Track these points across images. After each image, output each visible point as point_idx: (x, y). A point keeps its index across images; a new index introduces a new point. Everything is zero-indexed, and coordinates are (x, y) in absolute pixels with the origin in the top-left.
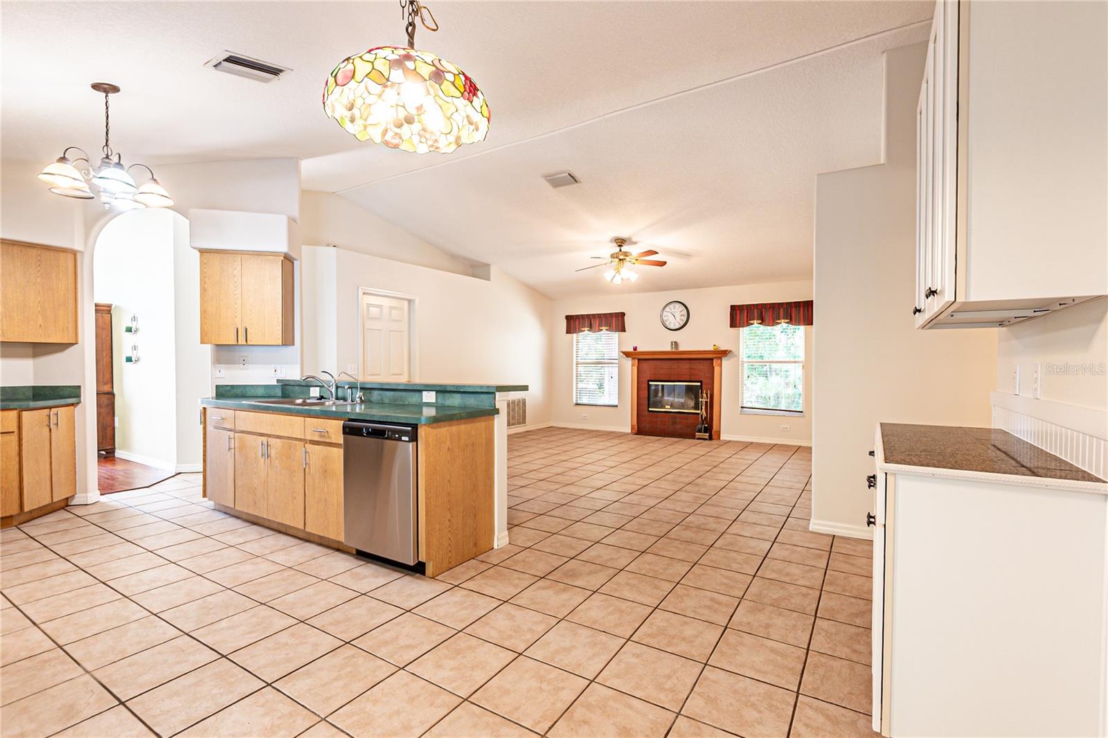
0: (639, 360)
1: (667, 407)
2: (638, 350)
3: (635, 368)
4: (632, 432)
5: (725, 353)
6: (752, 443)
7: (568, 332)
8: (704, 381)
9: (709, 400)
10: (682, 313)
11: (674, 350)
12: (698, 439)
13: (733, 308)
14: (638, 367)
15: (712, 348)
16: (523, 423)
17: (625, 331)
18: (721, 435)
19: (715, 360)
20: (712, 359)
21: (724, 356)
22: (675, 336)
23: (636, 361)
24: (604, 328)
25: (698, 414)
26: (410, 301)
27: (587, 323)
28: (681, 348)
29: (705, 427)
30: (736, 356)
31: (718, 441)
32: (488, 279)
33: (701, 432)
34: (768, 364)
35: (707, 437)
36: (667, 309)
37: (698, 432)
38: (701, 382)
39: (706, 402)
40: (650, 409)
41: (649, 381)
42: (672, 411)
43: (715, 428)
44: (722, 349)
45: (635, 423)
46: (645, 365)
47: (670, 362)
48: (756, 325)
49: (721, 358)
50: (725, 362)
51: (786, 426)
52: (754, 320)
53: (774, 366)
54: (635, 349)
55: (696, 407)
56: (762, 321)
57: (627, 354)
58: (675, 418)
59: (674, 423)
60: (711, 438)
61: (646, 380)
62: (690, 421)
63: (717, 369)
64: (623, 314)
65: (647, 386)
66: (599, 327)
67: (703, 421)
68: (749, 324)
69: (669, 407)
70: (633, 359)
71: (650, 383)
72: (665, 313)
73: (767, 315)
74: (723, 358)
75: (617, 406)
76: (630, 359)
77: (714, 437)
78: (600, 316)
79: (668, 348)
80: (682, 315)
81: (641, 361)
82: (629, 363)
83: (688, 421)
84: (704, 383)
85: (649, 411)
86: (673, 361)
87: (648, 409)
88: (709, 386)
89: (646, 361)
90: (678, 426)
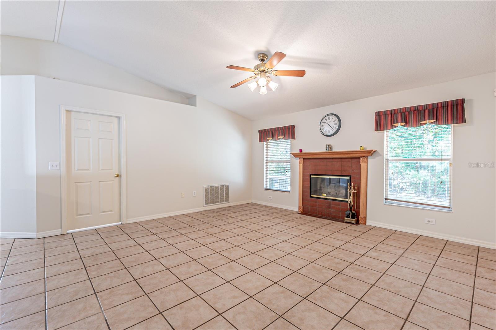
0: (304, 159)
1: (323, 194)
2: (304, 152)
3: (302, 165)
4: (299, 212)
5: (369, 153)
6: (395, 232)
7: (260, 141)
8: (353, 176)
9: (356, 192)
10: (335, 122)
11: (328, 151)
12: (347, 222)
13: (378, 114)
14: (303, 164)
15: (359, 149)
16: (225, 201)
17: (295, 139)
18: (367, 221)
19: (361, 159)
20: (359, 158)
21: (369, 155)
22: (330, 141)
23: (302, 160)
24: (280, 137)
25: (347, 202)
26: (119, 118)
27: (271, 134)
28: (335, 150)
29: (352, 213)
30: (381, 155)
31: (364, 225)
32: (195, 105)
33: (349, 217)
34: (418, 162)
35: (354, 222)
36: (324, 120)
37: (347, 217)
38: (350, 176)
39: (354, 193)
40: (312, 196)
42: (328, 198)
43: (361, 215)
44: (368, 149)
45: (301, 205)
46: (308, 163)
48: (399, 128)
49: (367, 157)
50: (371, 161)
51: (430, 220)
52: (397, 123)
53: (423, 163)
54: (301, 151)
55: (346, 196)
56: (406, 123)
57: (295, 155)
58: (330, 203)
59: (329, 207)
60: (357, 223)
61: (309, 174)
62: (341, 207)
63: (363, 166)
64: (293, 127)
65: (309, 178)
66: (278, 137)
67: (351, 208)
68: (392, 127)
69: (325, 195)
70: (300, 158)
71: (312, 176)
72: (322, 124)
73: (410, 118)
74: (369, 157)
75: (290, 192)
76: (298, 158)
77: (360, 222)
78: (278, 129)
79: (324, 150)
80: (334, 124)
81: (304, 160)
82: (297, 161)
83: (339, 207)
84: (352, 178)
85: (311, 197)
86: (327, 160)
87: (310, 196)
88: (357, 180)
89: (309, 160)
90: (332, 210)
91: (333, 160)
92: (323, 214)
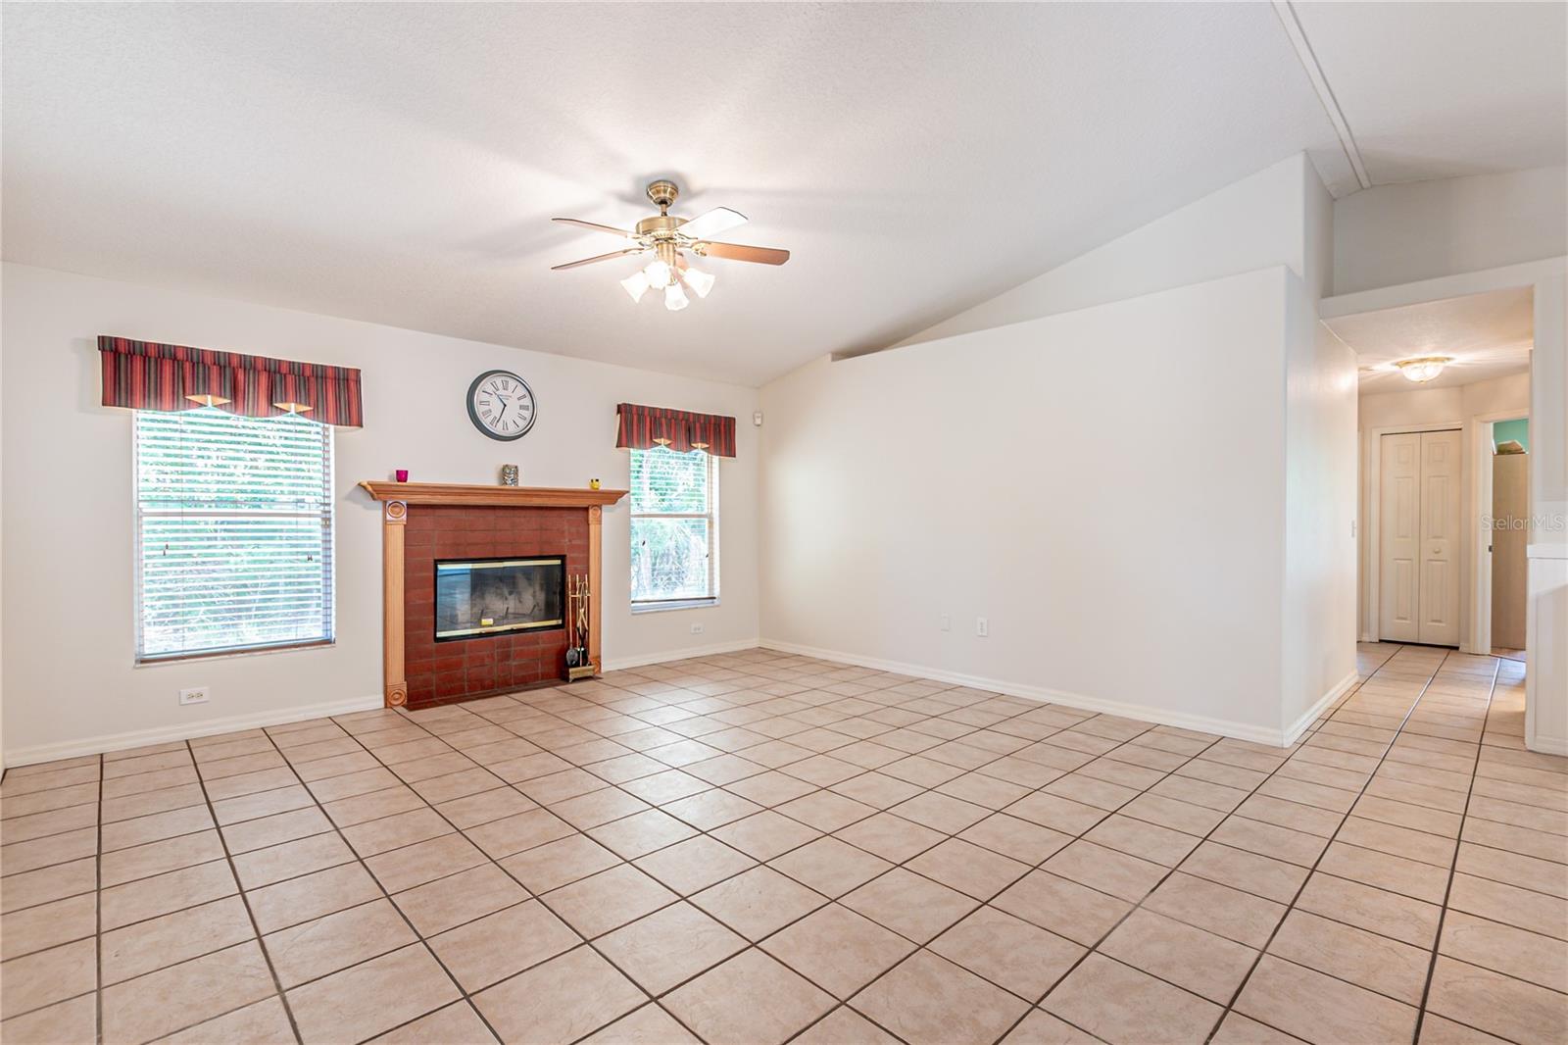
0: (410, 506)
1: (485, 621)
2: (414, 480)
3: (399, 529)
4: (388, 706)
5: (613, 497)
7: (111, 397)
8: (569, 556)
10: (520, 401)
11: (510, 486)
12: (576, 680)
14: (405, 527)
15: (587, 485)
17: (362, 425)
18: (603, 663)
19: (591, 511)
20: (586, 509)
21: (604, 503)
22: (506, 454)
23: (403, 509)
24: (289, 406)
25: (559, 627)
28: (524, 482)
33: (578, 665)
35: (583, 675)
37: (571, 666)
38: (563, 558)
40: (440, 634)
41: (437, 562)
42: (500, 627)
43: (593, 652)
44: (604, 488)
46: (427, 520)
47: (491, 515)
48: (661, 447)
49: (600, 508)
54: (402, 476)
57: (375, 491)
58: (508, 644)
59: (506, 657)
61: (428, 559)
62: (541, 646)
63: (593, 531)
64: (354, 375)
65: (429, 573)
66: (269, 400)
68: (653, 443)
69: (490, 621)
70: (393, 504)
71: (440, 567)
72: (479, 397)
73: (678, 433)
74: (604, 507)
75: (330, 642)
78: (270, 367)
79: (492, 482)
80: (521, 408)
81: (416, 512)
82: (372, 515)
83: (537, 646)
84: (568, 561)
85: (437, 640)
86: (500, 513)
87: (435, 635)
88: (579, 566)
89: (430, 511)
90: (515, 663)
91: (517, 512)
92: (487, 682)
